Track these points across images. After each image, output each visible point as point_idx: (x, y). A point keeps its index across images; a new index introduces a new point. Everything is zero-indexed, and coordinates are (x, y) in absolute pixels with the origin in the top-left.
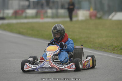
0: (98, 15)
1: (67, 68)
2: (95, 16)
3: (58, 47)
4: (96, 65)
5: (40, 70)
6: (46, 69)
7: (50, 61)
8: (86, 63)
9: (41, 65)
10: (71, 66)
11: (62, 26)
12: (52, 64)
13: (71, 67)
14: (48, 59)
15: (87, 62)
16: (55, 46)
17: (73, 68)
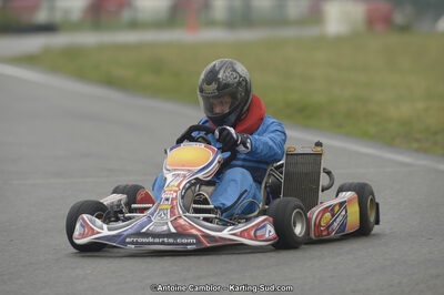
0: (399, 18)
1: (241, 234)
2: (387, 21)
3: (213, 151)
4: (377, 222)
5: (132, 243)
6: (157, 240)
7: (172, 208)
8: (328, 215)
9: (139, 222)
10: (259, 227)
11: (241, 69)
12: (181, 221)
13: (259, 233)
14: (167, 200)
15: (333, 210)
16: (203, 145)
17: (267, 236)
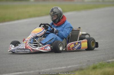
1: (41, 49)
6: (21, 50)
7: (26, 43)
9: (19, 46)
12: (27, 46)
13: (45, 49)
15: (75, 44)
17: (48, 49)
